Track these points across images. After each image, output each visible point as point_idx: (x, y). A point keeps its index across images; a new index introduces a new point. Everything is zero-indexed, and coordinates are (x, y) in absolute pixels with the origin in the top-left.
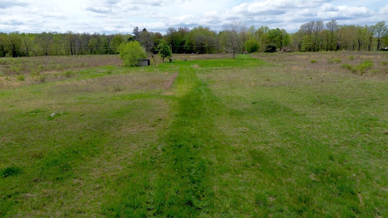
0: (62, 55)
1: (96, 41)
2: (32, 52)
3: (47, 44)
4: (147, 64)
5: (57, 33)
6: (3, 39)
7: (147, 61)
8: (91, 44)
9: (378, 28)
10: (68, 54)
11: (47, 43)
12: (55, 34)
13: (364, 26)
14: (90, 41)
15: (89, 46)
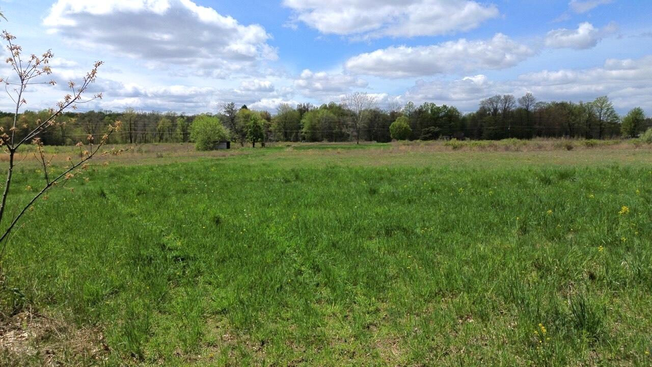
0: (116, 143)
1: (168, 123)
2: (70, 140)
3: (94, 128)
4: (226, 147)
5: (111, 111)
6: (29, 120)
7: (226, 144)
8: (160, 128)
9: (597, 106)
10: (126, 142)
11: (94, 126)
12: (108, 113)
13: (578, 104)
14: (161, 122)
15: (157, 130)
